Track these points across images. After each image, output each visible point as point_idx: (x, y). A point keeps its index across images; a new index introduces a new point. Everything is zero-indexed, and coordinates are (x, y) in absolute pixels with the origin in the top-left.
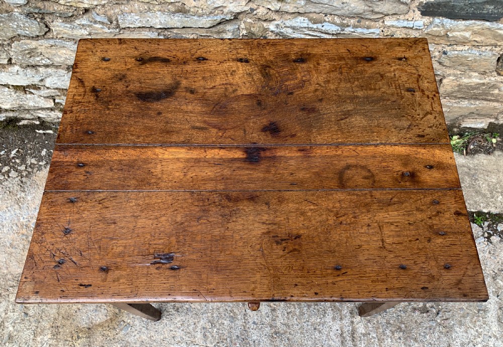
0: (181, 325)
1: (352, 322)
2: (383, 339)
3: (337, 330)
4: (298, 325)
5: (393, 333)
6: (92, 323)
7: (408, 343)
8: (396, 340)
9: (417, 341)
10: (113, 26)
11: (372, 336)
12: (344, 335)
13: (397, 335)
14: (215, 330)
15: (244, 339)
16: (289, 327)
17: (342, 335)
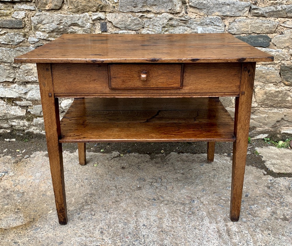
0: (83, 226)
1: (227, 225)
2: (255, 235)
3: (214, 229)
4: (180, 227)
5: (262, 231)
6: (9, 227)
7: (277, 237)
8: (266, 235)
9: (284, 236)
11: (245, 233)
12: (221, 232)
13: (266, 232)
14: (111, 230)
15: (135, 235)
16: (173, 228)
17: (218, 231)
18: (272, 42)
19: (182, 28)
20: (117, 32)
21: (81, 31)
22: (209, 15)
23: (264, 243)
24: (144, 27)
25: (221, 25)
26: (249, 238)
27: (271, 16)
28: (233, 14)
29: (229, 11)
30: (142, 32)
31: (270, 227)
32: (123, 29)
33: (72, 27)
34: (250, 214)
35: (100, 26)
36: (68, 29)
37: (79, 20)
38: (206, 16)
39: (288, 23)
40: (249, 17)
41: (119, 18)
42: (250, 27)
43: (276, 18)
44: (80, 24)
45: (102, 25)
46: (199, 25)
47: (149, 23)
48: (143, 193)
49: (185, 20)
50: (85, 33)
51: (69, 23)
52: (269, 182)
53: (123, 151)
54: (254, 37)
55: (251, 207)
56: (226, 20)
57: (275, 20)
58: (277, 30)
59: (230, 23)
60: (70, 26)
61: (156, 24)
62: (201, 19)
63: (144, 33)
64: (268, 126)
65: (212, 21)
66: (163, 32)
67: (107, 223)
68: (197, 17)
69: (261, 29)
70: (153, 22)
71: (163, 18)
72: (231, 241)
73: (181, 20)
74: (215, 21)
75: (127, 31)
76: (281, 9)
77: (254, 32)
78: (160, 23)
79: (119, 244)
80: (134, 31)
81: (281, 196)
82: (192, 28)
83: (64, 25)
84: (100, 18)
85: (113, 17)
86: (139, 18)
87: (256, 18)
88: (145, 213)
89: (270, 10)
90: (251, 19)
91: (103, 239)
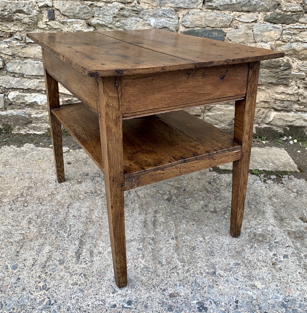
0: (12, 217)
1: (155, 216)
2: (180, 225)
3: (142, 219)
5: (188, 222)
7: (199, 227)
8: (190, 225)
9: (207, 226)
10: (22, 41)
11: (170, 223)
12: (147, 222)
13: (191, 223)
14: (40, 220)
15: (62, 225)
16: (102, 219)
17: (145, 222)
18: (227, 37)
19: (134, 18)
20: (65, 21)
21: (27, 18)
22: (162, 6)
23: (185, 232)
24: (94, 16)
25: (174, 17)
26: (172, 228)
27: (225, 9)
28: (187, 6)
29: (182, 2)
30: (92, 21)
31: (196, 218)
32: (72, 17)
33: (17, 14)
34: (182, 207)
35: (47, 14)
36: (14, 16)
37: (24, 6)
38: (159, 7)
39: (243, 17)
40: (203, 9)
41: (67, 6)
42: (205, 20)
43: (231, 12)
44: (25, 10)
45: (49, 12)
46: (152, 16)
47: (99, 12)
48: (82, 187)
49: (137, 11)
50: (31, 21)
51: (14, 10)
52: (212, 178)
53: (74, 147)
54: (209, 31)
55: (185, 201)
56: (179, 12)
57: (230, 13)
58: (232, 24)
59: (183, 15)
60: (15, 13)
61: (106, 14)
62: (153, 10)
63: (94, 22)
64: (225, 124)
65: (165, 13)
66: (114, 22)
67: (37, 214)
68: (149, 7)
69: (215, 23)
70: (103, 12)
71: (114, 7)
72: (154, 231)
73: (133, 10)
74: (168, 13)
75: (75, 20)
76: (235, 2)
77: (208, 25)
78: (111, 13)
79: (43, 232)
80: (84, 21)
81: (218, 191)
82: (144, 20)
83: (8, 12)
84: (47, 5)
85: (61, 5)
86: (88, 7)
87: (211, 11)
88: (78, 206)
89: (224, 3)
90: (206, 12)
91: (29, 228)
